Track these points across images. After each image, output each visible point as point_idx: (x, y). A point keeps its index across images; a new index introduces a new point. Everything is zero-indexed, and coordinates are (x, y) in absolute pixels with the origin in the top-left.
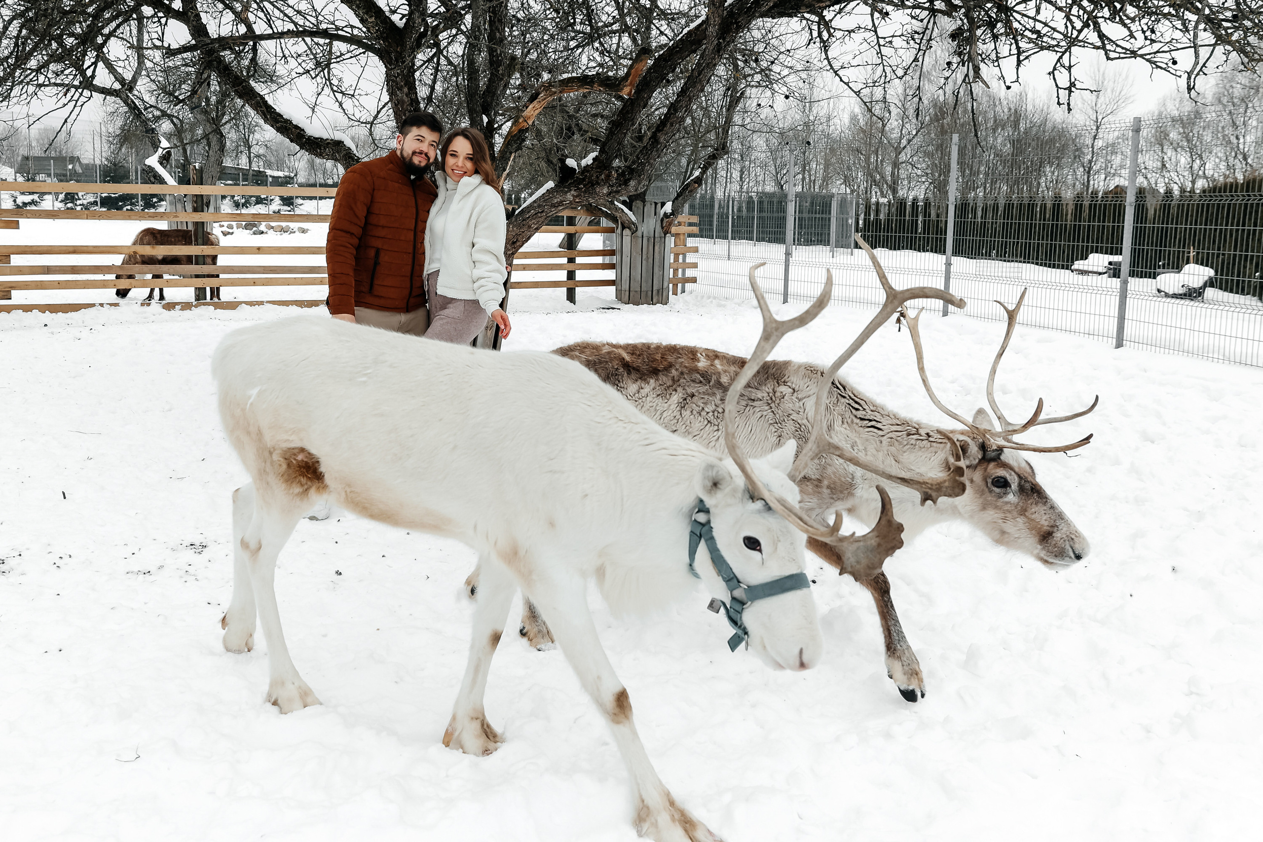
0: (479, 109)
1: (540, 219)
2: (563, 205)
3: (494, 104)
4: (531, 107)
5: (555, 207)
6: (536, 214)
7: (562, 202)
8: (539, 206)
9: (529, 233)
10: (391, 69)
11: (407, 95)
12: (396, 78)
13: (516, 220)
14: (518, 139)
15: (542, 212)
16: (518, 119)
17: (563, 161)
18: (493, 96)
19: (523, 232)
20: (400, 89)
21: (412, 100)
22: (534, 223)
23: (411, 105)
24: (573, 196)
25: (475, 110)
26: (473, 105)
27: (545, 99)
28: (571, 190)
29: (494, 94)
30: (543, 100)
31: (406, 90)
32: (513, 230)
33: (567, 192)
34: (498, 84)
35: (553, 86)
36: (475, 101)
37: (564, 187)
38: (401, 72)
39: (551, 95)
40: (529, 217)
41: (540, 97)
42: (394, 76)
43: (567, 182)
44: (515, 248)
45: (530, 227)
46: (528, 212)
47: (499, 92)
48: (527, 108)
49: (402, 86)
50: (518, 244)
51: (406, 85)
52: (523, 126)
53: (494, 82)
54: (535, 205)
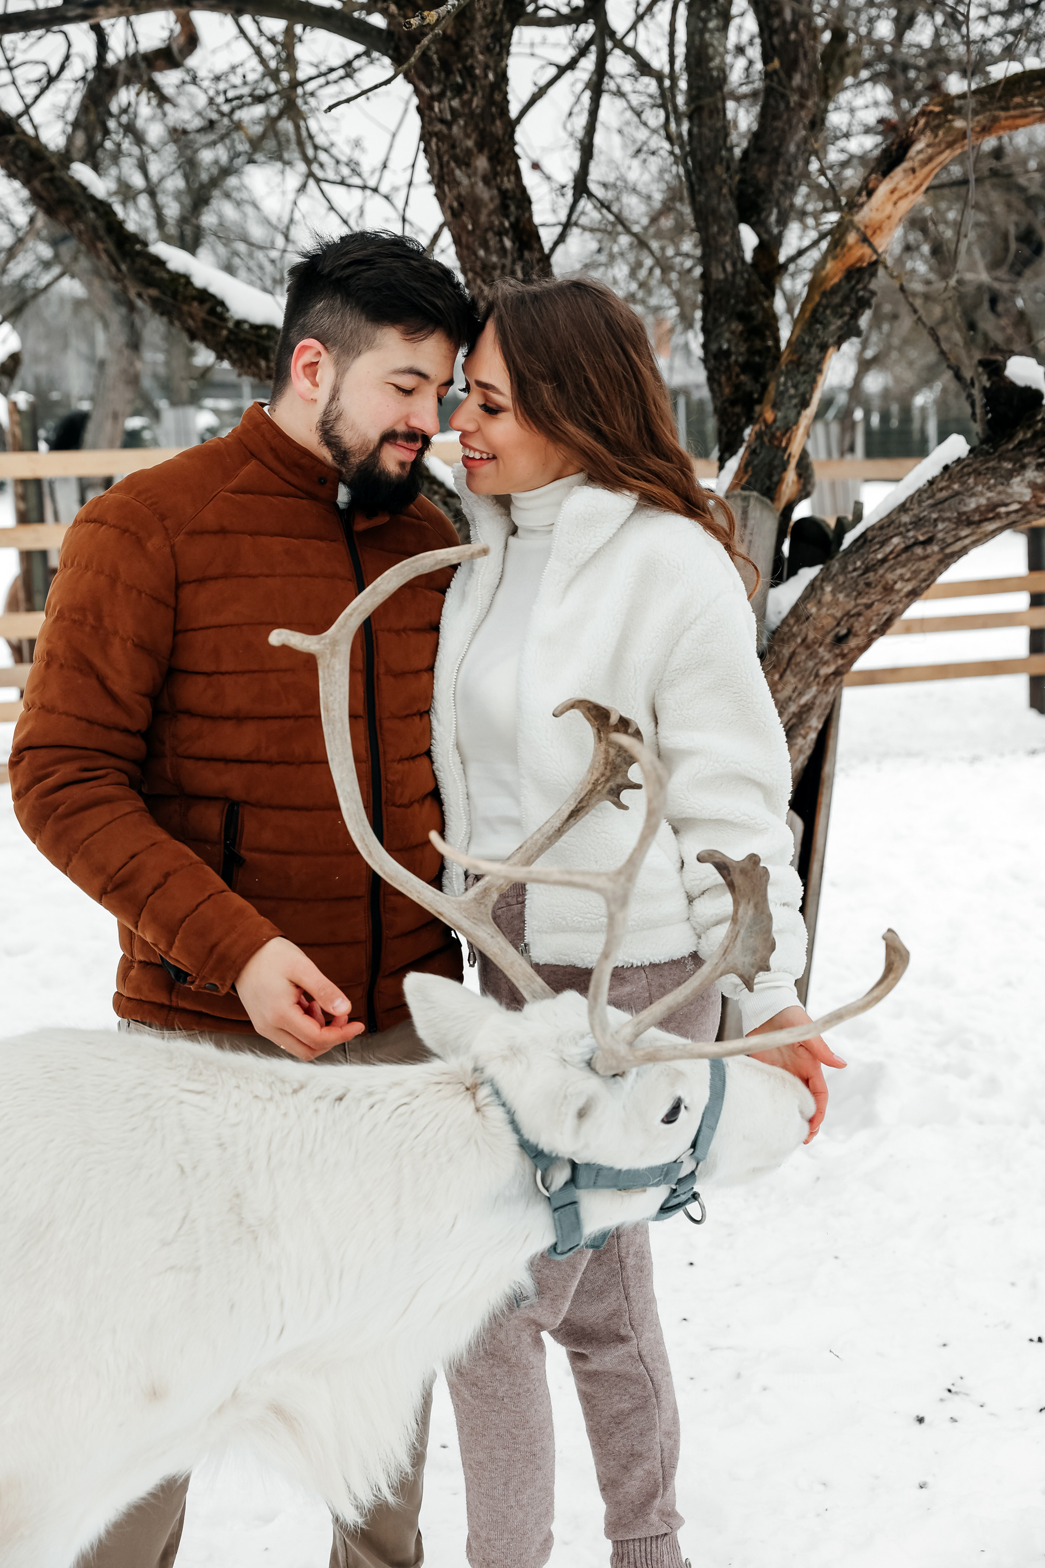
0: (727, 206)
1: (922, 565)
2: (998, 516)
3: (777, 186)
4: (883, 189)
5: (969, 523)
6: (907, 548)
7: (993, 507)
8: (918, 523)
9: (888, 609)
10: (433, 98)
11: (486, 180)
12: (449, 125)
13: (843, 569)
14: (846, 299)
15: (929, 541)
16: (843, 235)
17: (995, 369)
18: (775, 161)
19: (869, 606)
20: (465, 162)
21: (504, 194)
22: (901, 577)
23: (503, 209)
24: (1033, 485)
25: (714, 212)
26: (708, 197)
27: (930, 159)
28: (1024, 467)
29: (777, 154)
30: (925, 163)
31: (482, 163)
32: (836, 602)
33: (1010, 474)
34: (789, 121)
35: (959, 112)
36: (713, 184)
37: (1001, 458)
38: (464, 104)
39: (950, 145)
40: (884, 560)
41: (913, 151)
42: (442, 121)
43: (1011, 438)
44: (843, 656)
45: (888, 589)
46: (883, 544)
47: (792, 148)
48: (870, 194)
49: (469, 152)
50: (853, 643)
51: (480, 146)
52: (861, 259)
53: (776, 117)
54: (905, 519)
